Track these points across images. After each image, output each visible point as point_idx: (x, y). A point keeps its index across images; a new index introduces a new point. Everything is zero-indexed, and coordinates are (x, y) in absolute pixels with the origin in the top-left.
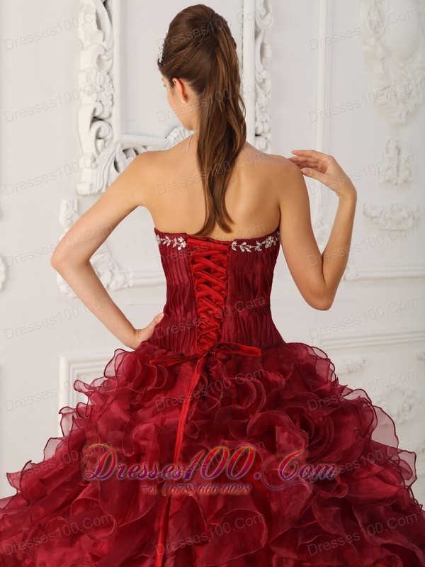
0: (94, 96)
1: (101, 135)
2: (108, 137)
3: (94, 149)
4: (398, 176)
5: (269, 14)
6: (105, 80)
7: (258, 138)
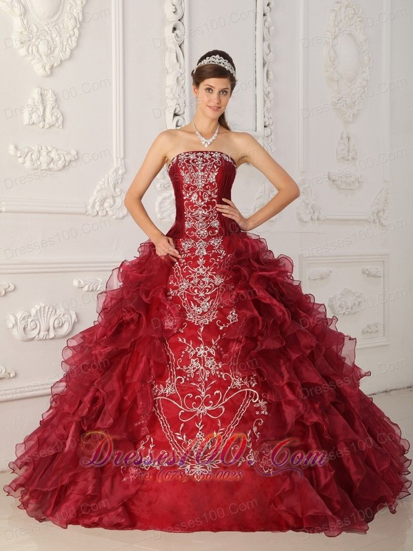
0: (175, 101)
1: (179, 124)
5: (271, 53)
6: (181, 92)
7: (266, 128)
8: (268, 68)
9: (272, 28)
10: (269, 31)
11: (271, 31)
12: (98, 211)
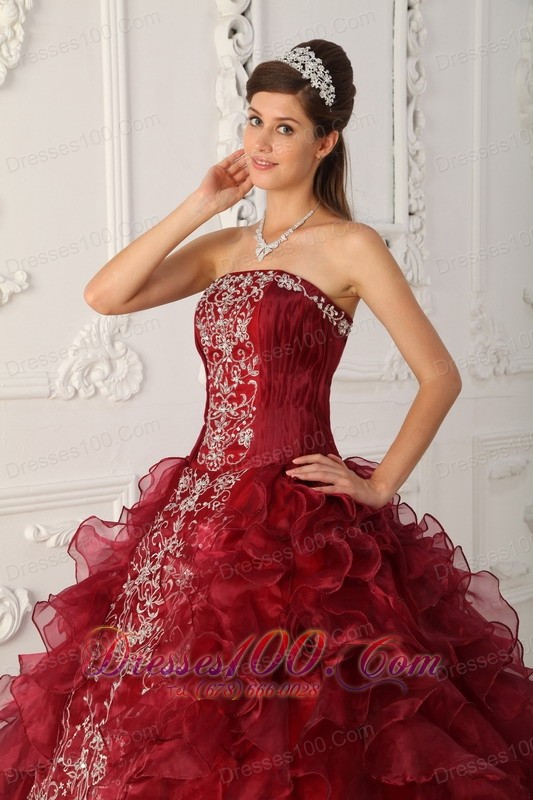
1: (244, 214)
5: (421, 78)
7: (412, 217)
8: (416, 107)
9: (424, 33)
10: (418, 39)
11: (421, 39)
12: (77, 388)
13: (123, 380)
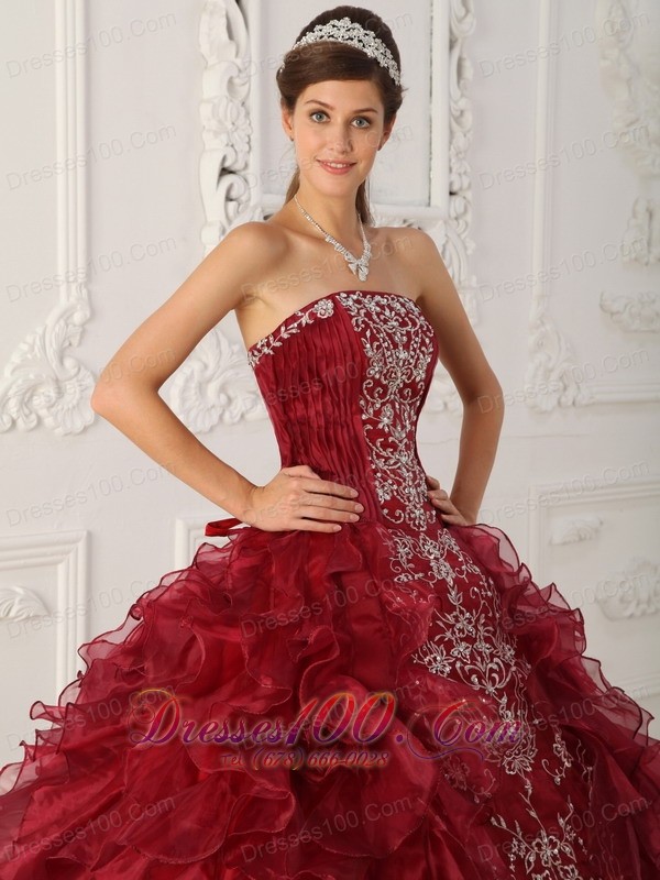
0: (224, 137)
1: (234, 194)
2: (244, 198)
3: (224, 216)
4: (649, 252)
5: (470, 15)
6: (239, 114)
7: (453, 197)
8: (461, 52)
12: (14, 416)
13: (74, 407)
